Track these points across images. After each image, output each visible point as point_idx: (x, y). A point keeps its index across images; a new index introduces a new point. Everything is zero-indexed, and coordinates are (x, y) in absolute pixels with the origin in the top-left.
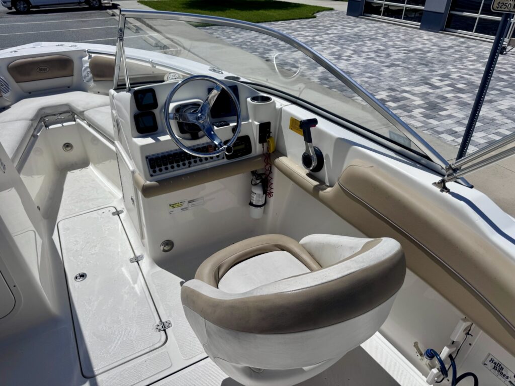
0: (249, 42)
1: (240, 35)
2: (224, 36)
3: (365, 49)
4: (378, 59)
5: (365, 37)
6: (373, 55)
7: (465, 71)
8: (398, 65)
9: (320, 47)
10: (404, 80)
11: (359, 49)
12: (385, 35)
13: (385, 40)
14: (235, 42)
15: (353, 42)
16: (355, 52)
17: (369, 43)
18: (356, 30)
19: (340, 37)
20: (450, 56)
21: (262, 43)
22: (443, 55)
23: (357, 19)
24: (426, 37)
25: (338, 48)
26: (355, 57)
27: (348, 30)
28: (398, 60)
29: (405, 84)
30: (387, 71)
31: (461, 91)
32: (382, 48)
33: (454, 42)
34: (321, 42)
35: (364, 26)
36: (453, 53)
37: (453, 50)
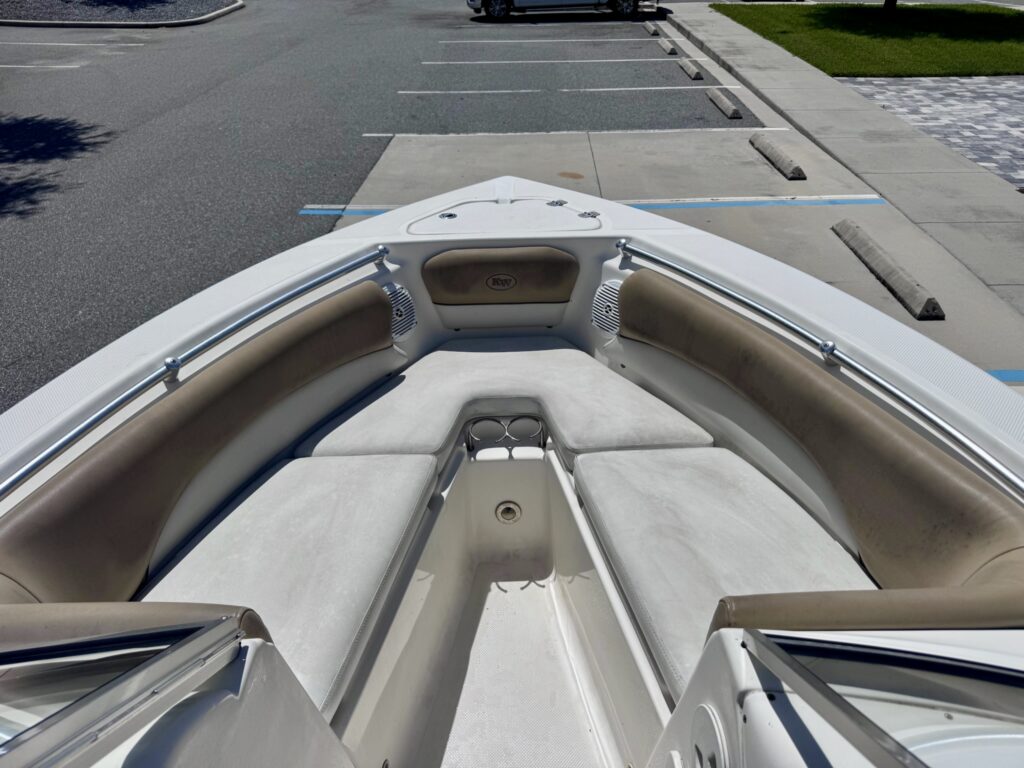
0: (971, 127)
1: (946, 106)
2: (901, 107)
14: (931, 124)
21: (1006, 132)
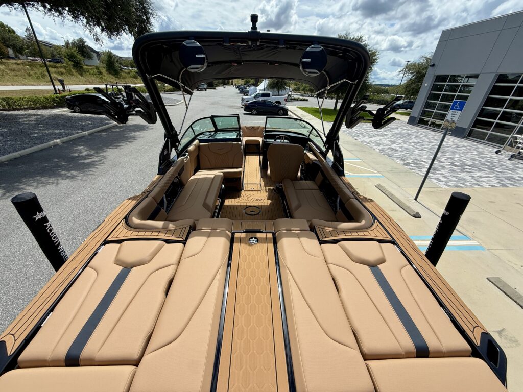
3: (411, 141)
4: (415, 146)
5: (413, 135)
6: (413, 144)
7: (465, 158)
8: (425, 150)
9: (385, 137)
10: (424, 157)
11: (407, 141)
12: (425, 136)
13: (424, 138)
15: (405, 137)
16: (404, 142)
17: (414, 139)
18: (409, 131)
19: (398, 134)
20: (460, 150)
22: (456, 149)
23: (413, 126)
24: (451, 140)
25: (395, 139)
26: (402, 144)
27: (404, 131)
28: (427, 148)
29: (424, 159)
30: (417, 152)
31: (456, 166)
32: (421, 141)
33: (469, 145)
34: (386, 135)
35: (415, 130)
36: (464, 149)
37: (465, 148)
